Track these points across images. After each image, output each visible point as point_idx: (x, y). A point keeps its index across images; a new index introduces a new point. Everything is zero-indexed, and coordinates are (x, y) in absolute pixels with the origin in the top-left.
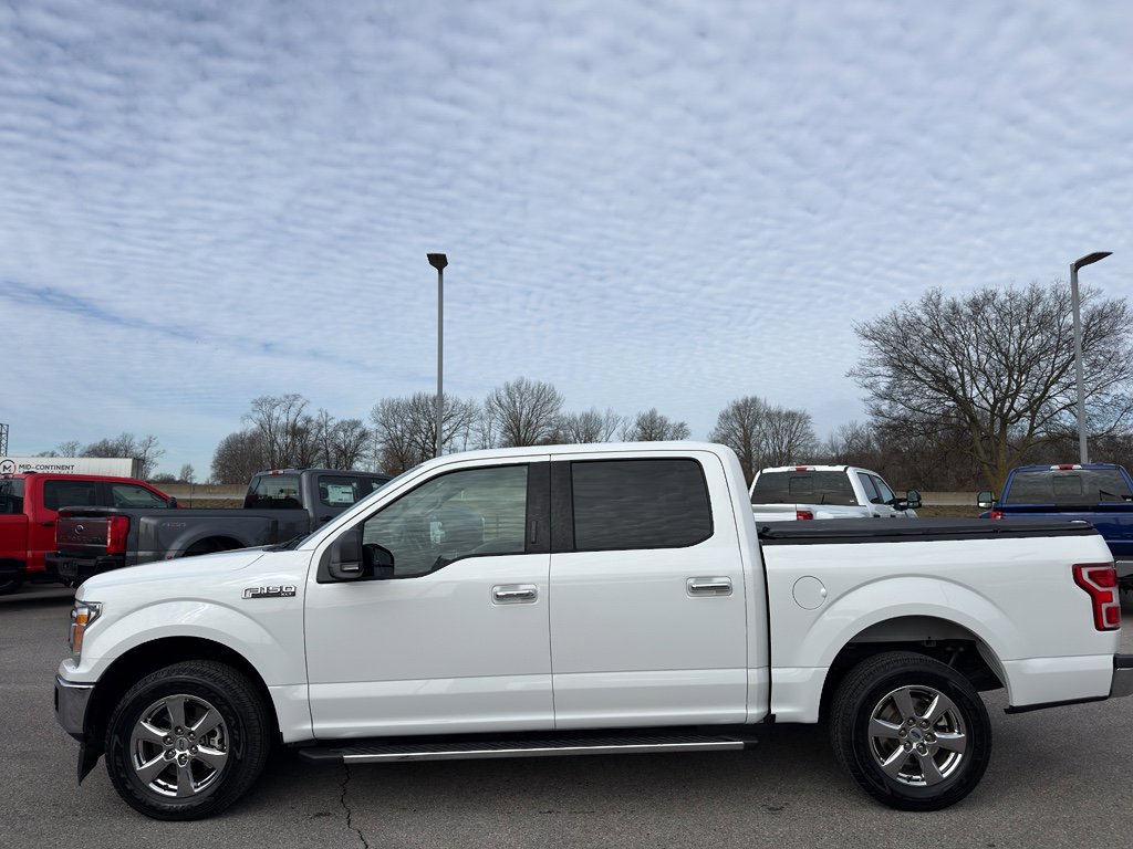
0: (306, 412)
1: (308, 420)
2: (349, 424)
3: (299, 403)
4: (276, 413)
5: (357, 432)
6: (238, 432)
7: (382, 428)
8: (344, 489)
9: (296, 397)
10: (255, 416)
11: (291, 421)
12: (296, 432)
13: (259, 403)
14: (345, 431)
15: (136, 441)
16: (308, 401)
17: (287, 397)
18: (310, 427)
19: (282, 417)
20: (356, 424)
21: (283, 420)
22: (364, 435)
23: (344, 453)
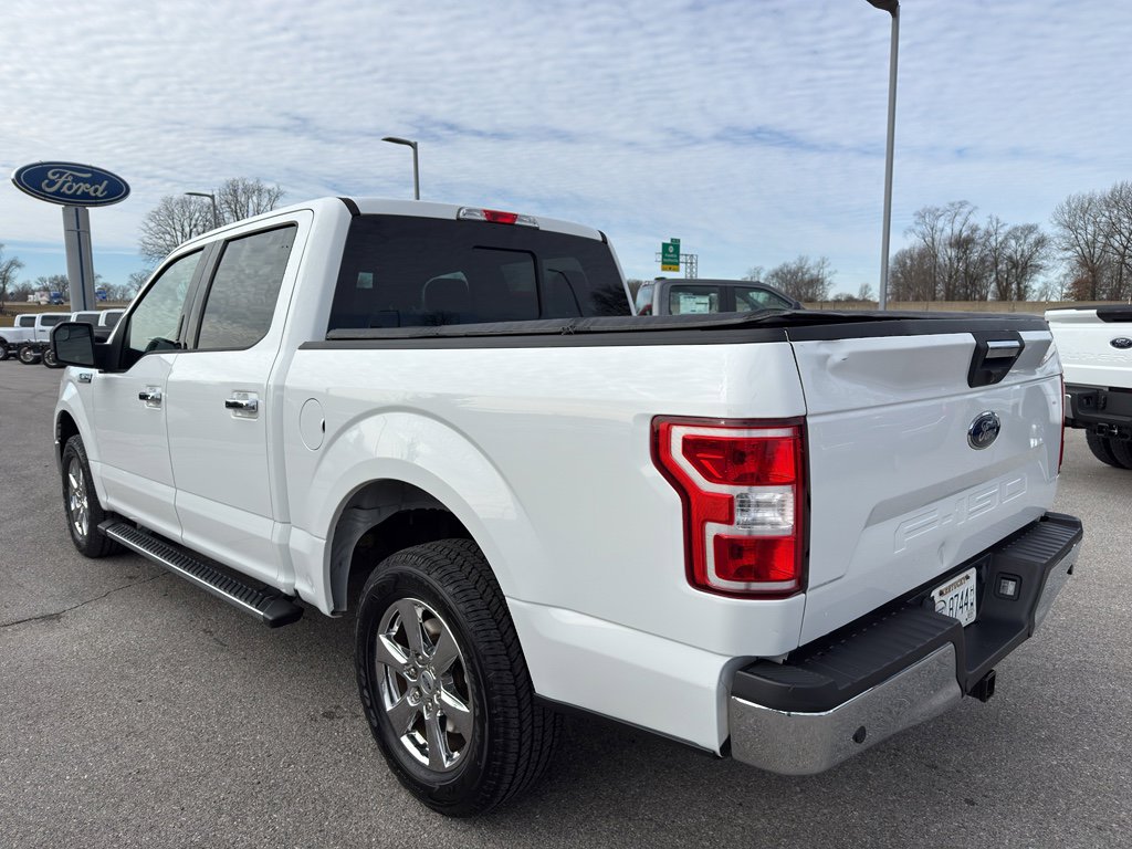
0: (973, 220)
1: (974, 229)
2: (1023, 229)
3: (965, 210)
4: (940, 224)
5: (1032, 238)
6: (907, 248)
7: (1067, 232)
8: (698, 299)
9: (962, 204)
10: (918, 228)
11: (956, 232)
12: (962, 244)
13: (921, 215)
14: (1017, 239)
15: (811, 263)
16: (976, 208)
17: (953, 205)
18: (976, 236)
19: (947, 229)
20: (1031, 229)
21: (948, 231)
22: (1041, 242)
23: (1015, 265)
